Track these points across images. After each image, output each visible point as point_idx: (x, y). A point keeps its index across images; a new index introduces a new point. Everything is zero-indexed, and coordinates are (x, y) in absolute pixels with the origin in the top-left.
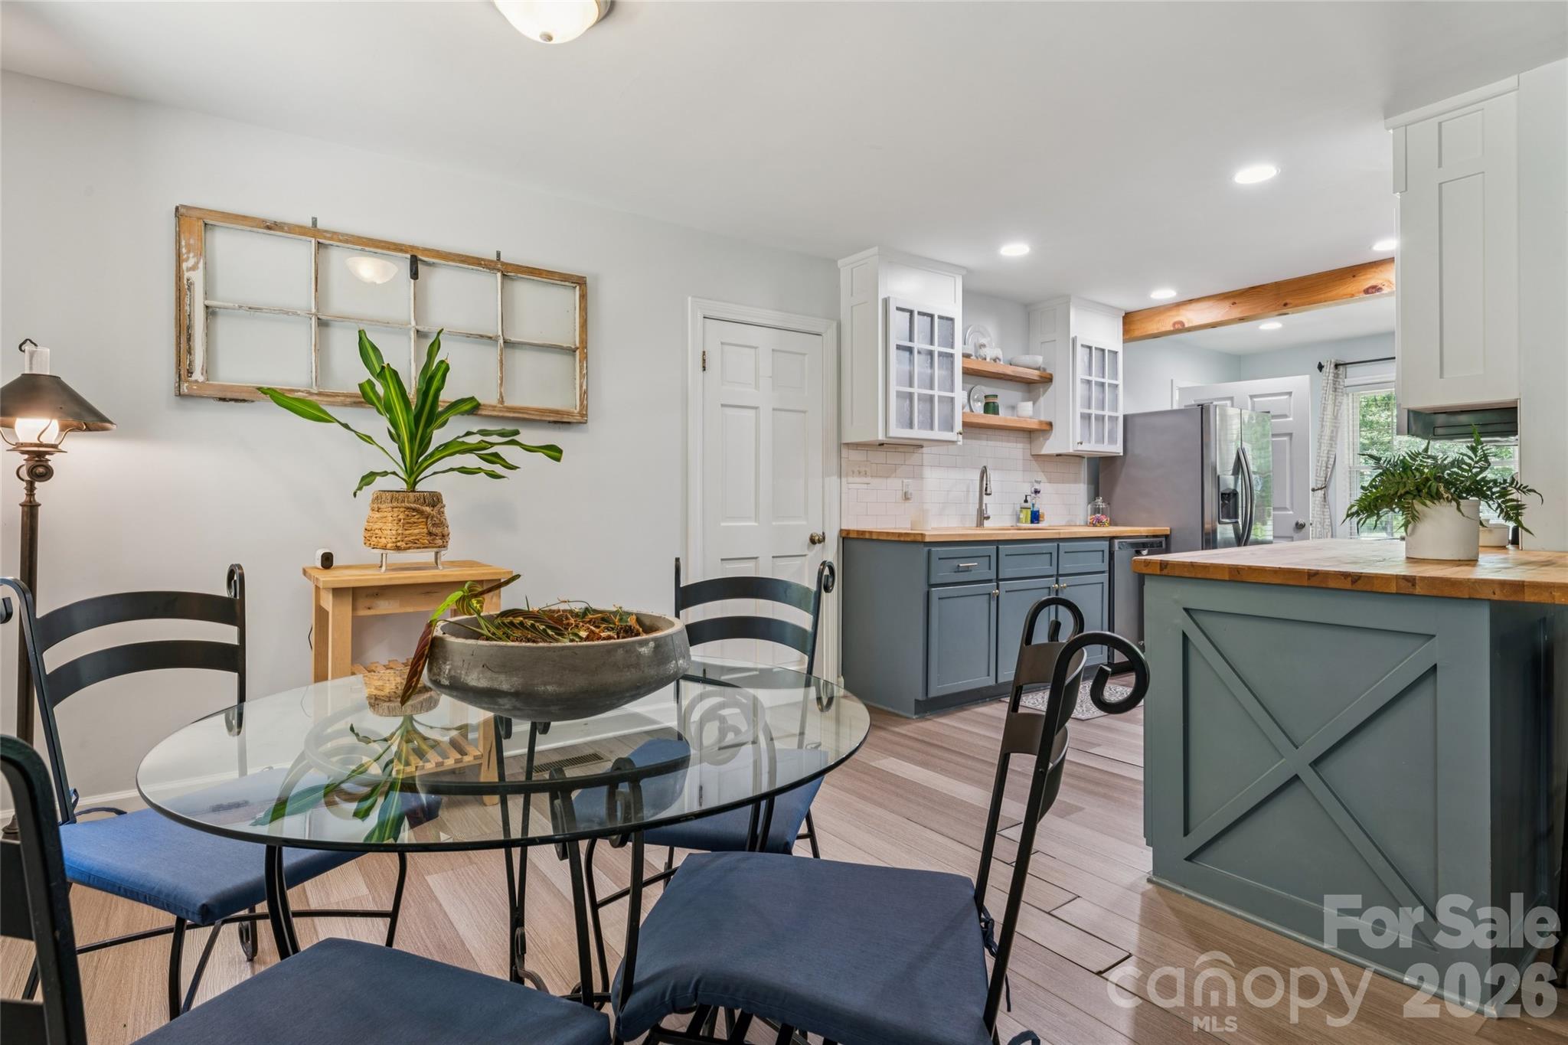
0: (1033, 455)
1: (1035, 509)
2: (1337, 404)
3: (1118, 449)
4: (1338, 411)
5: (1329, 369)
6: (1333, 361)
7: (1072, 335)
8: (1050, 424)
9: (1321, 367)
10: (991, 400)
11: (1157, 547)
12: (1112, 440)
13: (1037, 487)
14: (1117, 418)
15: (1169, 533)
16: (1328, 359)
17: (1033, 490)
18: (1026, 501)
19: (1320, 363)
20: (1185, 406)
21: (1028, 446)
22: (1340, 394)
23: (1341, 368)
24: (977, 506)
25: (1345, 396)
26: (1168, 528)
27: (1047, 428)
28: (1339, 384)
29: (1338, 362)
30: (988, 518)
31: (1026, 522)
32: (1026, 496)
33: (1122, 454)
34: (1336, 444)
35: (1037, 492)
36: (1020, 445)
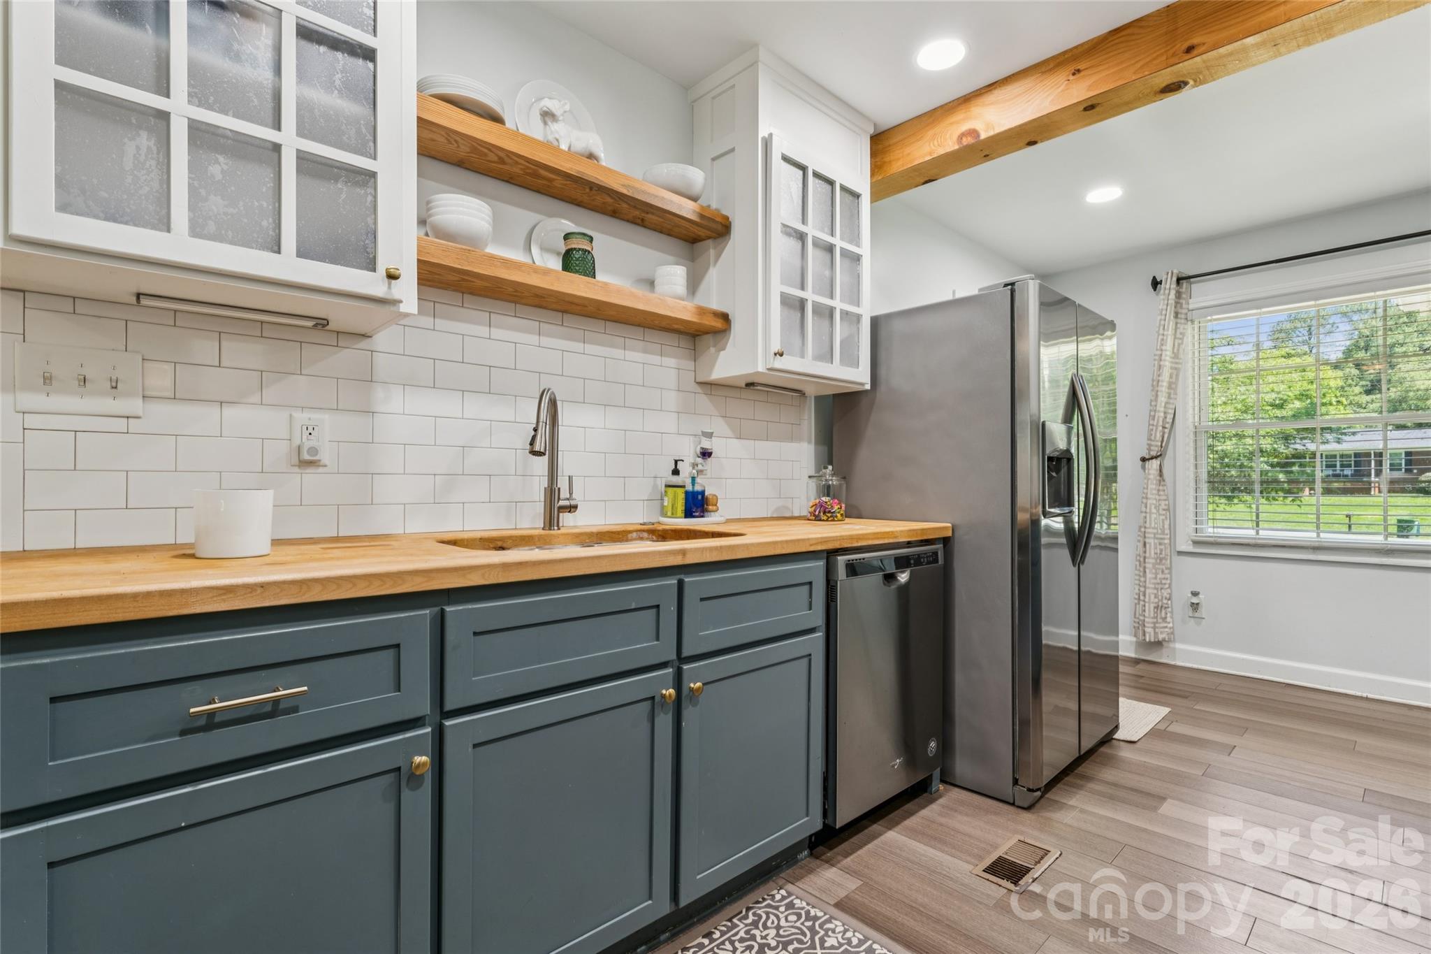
0: (700, 383)
1: (698, 488)
2: (1178, 335)
3: (860, 376)
4: (1179, 345)
5: (1169, 285)
6: (1175, 271)
7: (763, 132)
8: (725, 317)
9: (1156, 284)
10: (577, 244)
11: (929, 563)
12: (850, 359)
13: (706, 444)
14: (858, 318)
15: (949, 534)
16: (1166, 270)
17: (698, 451)
18: (676, 472)
19: (1154, 277)
20: (980, 290)
21: (690, 365)
22: (1183, 321)
23: (1185, 284)
24: (545, 483)
25: (1189, 323)
26: (950, 525)
27: (718, 324)
28: (1181, 307)
29: (1180, 276)
30: (572, 508)
31: (673, 516)
32: (676, 462)
33: (868, 387)
34: (1176, 394)
35: (706, 454)
36: (671, 362)
